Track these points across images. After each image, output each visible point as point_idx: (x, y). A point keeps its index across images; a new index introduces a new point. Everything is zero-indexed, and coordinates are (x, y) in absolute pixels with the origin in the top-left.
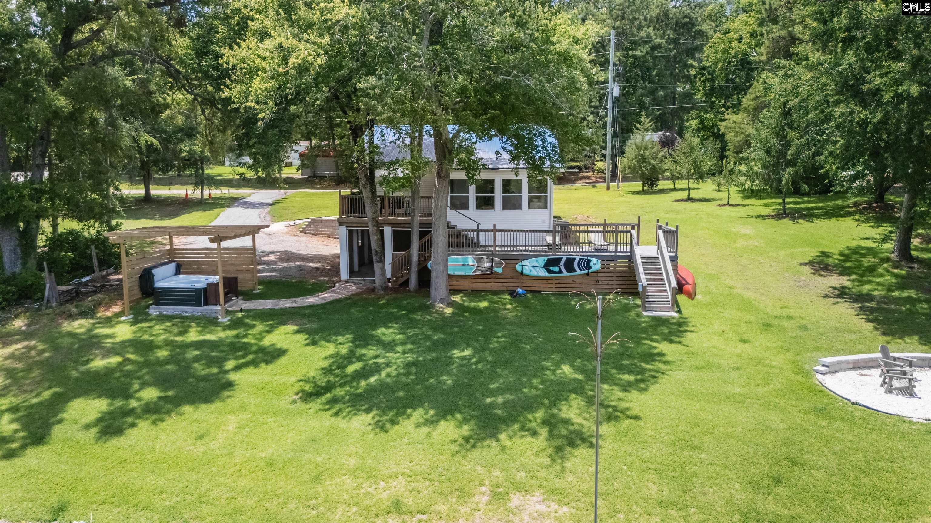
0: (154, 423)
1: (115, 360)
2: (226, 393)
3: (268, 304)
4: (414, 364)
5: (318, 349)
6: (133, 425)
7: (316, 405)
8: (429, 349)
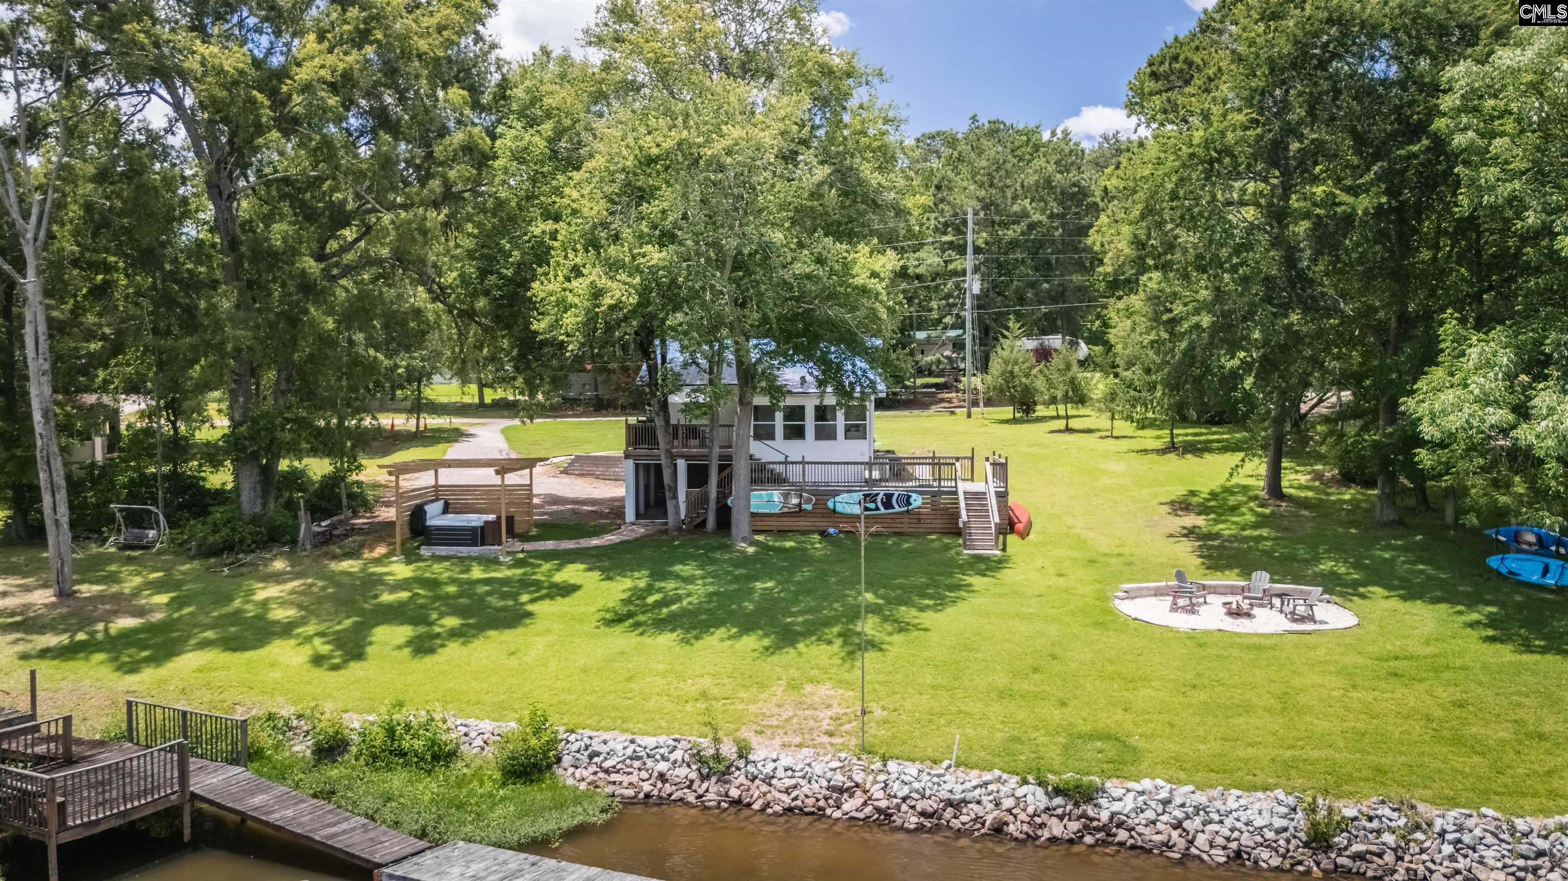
0: (463, 644)
1: (404, 595)
2: (528, 621)
3: (549, 545)
4: (716, 594)
5: (614, 584)
6: (443, 646)
7: (618, 629)
8: (731, 582)
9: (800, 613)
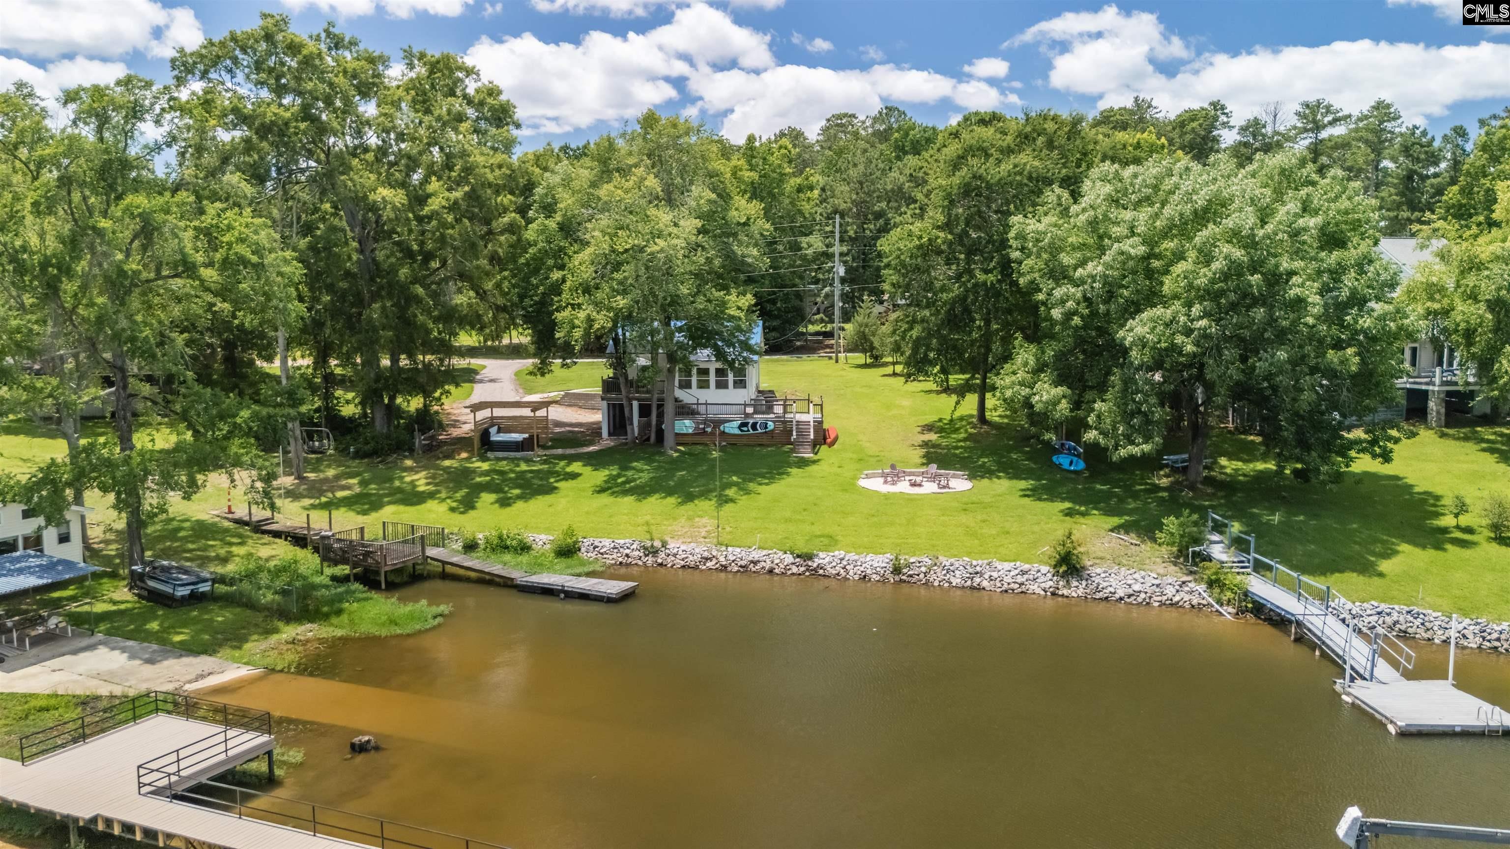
0: (525, 502)
1: (487, 478)
2: (556, 491)
4: (655, 477)
5: (599, 473)
6: (514, 503)
7: (604, 495)
8: (663, 472)
9: (698, 486)
